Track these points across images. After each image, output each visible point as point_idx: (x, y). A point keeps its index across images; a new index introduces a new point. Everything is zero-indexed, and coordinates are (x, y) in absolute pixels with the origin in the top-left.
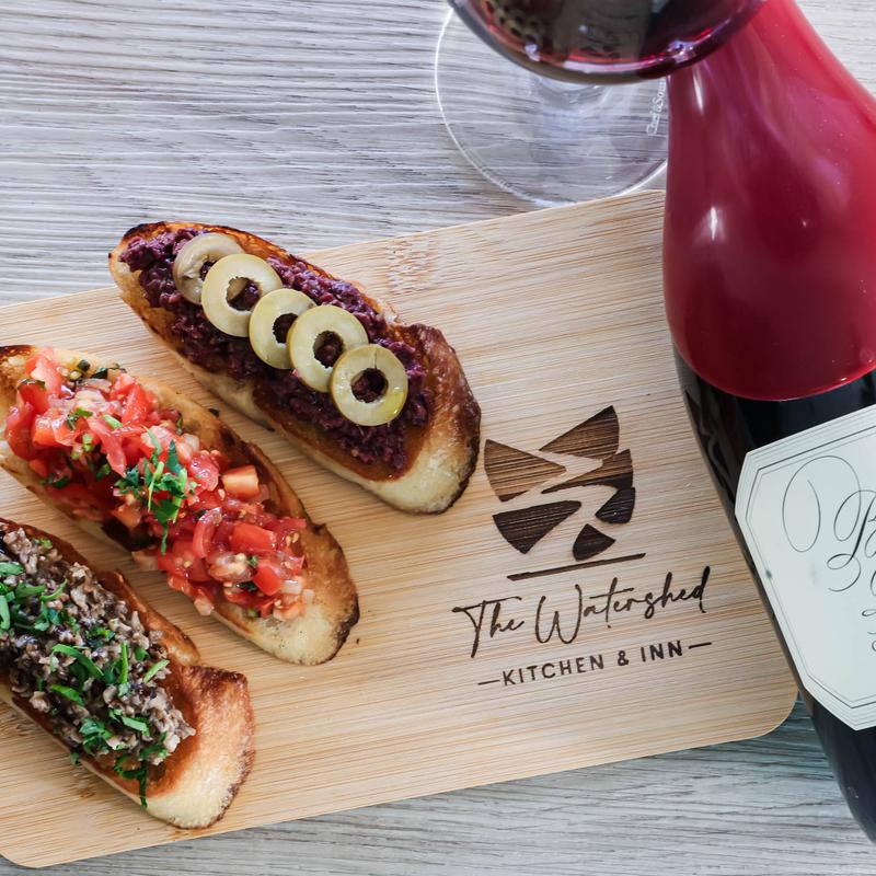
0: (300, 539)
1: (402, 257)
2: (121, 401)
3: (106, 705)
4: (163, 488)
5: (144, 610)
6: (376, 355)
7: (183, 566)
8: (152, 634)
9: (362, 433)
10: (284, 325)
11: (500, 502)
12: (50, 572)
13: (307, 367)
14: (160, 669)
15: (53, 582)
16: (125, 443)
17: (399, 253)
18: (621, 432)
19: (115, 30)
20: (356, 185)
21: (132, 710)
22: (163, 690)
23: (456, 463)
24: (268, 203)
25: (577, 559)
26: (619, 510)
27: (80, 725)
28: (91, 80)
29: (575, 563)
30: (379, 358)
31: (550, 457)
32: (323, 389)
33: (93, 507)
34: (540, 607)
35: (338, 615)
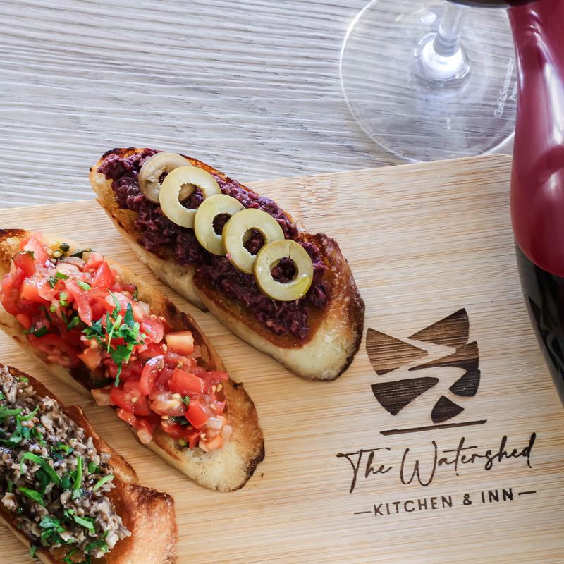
0: (223, 389)
1: (310, 191)
2: (92, 273)
3: (62, 506)
4: (120, 335)
5: (97, 437)
6: (290, 247)
7: (131, 401)
8: (102, 454)
9: (276, 308)
10: (220, 222)
11: (377, 375)
12: (26, 402)
13: (238, 254)
14: (106, 483)
15: (28, 410)
16: (93, 303)
17: (308, 188)
18: (470, 328)
19: (105, 22)
20: (279, 141)
21: (82, 511)
22: (108, 499)
23: (345, 341)
24: (211, 150)
25: (434, 422)
26: (468, 386)
27: (40, 521)
28: (85, 55)
29: (432, 424)
30: (292, 251)
31: (417, 343)
32: (248, 271)
33: (64, 354)
34: (404, 456)
35: (249, 453)
